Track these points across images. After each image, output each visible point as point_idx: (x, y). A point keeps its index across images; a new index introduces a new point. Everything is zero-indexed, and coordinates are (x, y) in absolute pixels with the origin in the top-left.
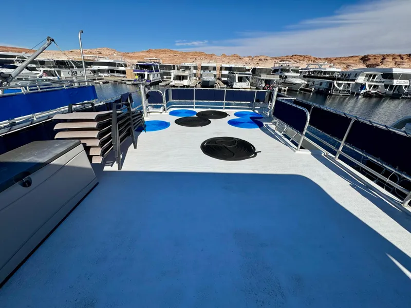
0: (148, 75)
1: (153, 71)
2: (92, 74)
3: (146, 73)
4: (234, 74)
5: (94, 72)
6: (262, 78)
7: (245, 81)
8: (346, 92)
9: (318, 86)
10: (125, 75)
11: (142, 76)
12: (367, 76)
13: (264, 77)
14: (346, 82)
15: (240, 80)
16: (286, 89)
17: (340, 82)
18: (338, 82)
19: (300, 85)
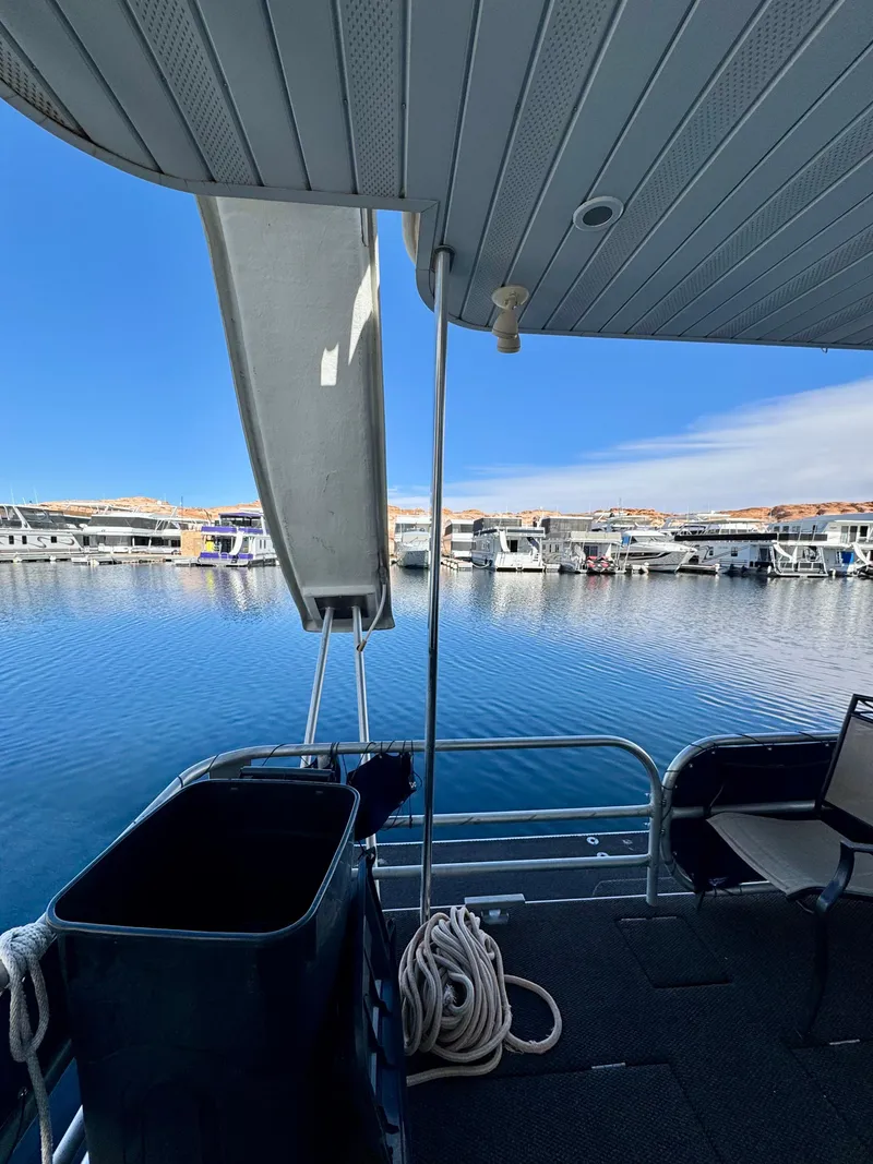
0: (246, 539)
1: (261, 532)
2: (77, 546)
3: (240, 535)
4: (495, 531)
5: (86, 541)
6: (574, 539)
7: (526, 551)
8: (811, 569)
9: (729, 557)
10: (177, 549)
11: (227, 544)
12: (844, 529)
13: (579, 537)
14: (807, 543)
15: (513, 546)
16: (645, 568)
17: (790, 543)
18: (783, 543)
19: (681, 555)
